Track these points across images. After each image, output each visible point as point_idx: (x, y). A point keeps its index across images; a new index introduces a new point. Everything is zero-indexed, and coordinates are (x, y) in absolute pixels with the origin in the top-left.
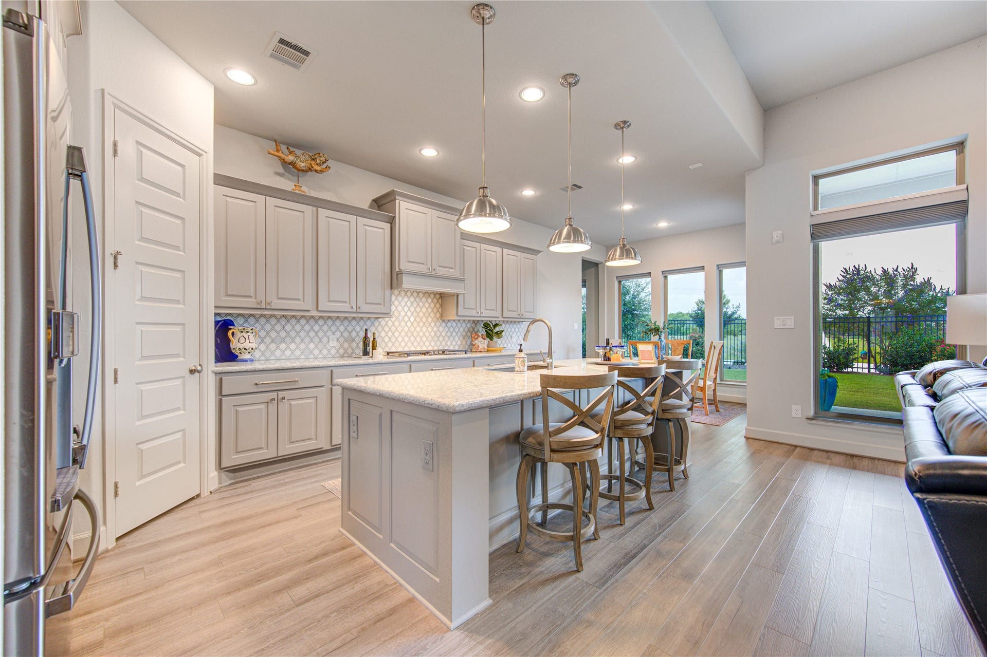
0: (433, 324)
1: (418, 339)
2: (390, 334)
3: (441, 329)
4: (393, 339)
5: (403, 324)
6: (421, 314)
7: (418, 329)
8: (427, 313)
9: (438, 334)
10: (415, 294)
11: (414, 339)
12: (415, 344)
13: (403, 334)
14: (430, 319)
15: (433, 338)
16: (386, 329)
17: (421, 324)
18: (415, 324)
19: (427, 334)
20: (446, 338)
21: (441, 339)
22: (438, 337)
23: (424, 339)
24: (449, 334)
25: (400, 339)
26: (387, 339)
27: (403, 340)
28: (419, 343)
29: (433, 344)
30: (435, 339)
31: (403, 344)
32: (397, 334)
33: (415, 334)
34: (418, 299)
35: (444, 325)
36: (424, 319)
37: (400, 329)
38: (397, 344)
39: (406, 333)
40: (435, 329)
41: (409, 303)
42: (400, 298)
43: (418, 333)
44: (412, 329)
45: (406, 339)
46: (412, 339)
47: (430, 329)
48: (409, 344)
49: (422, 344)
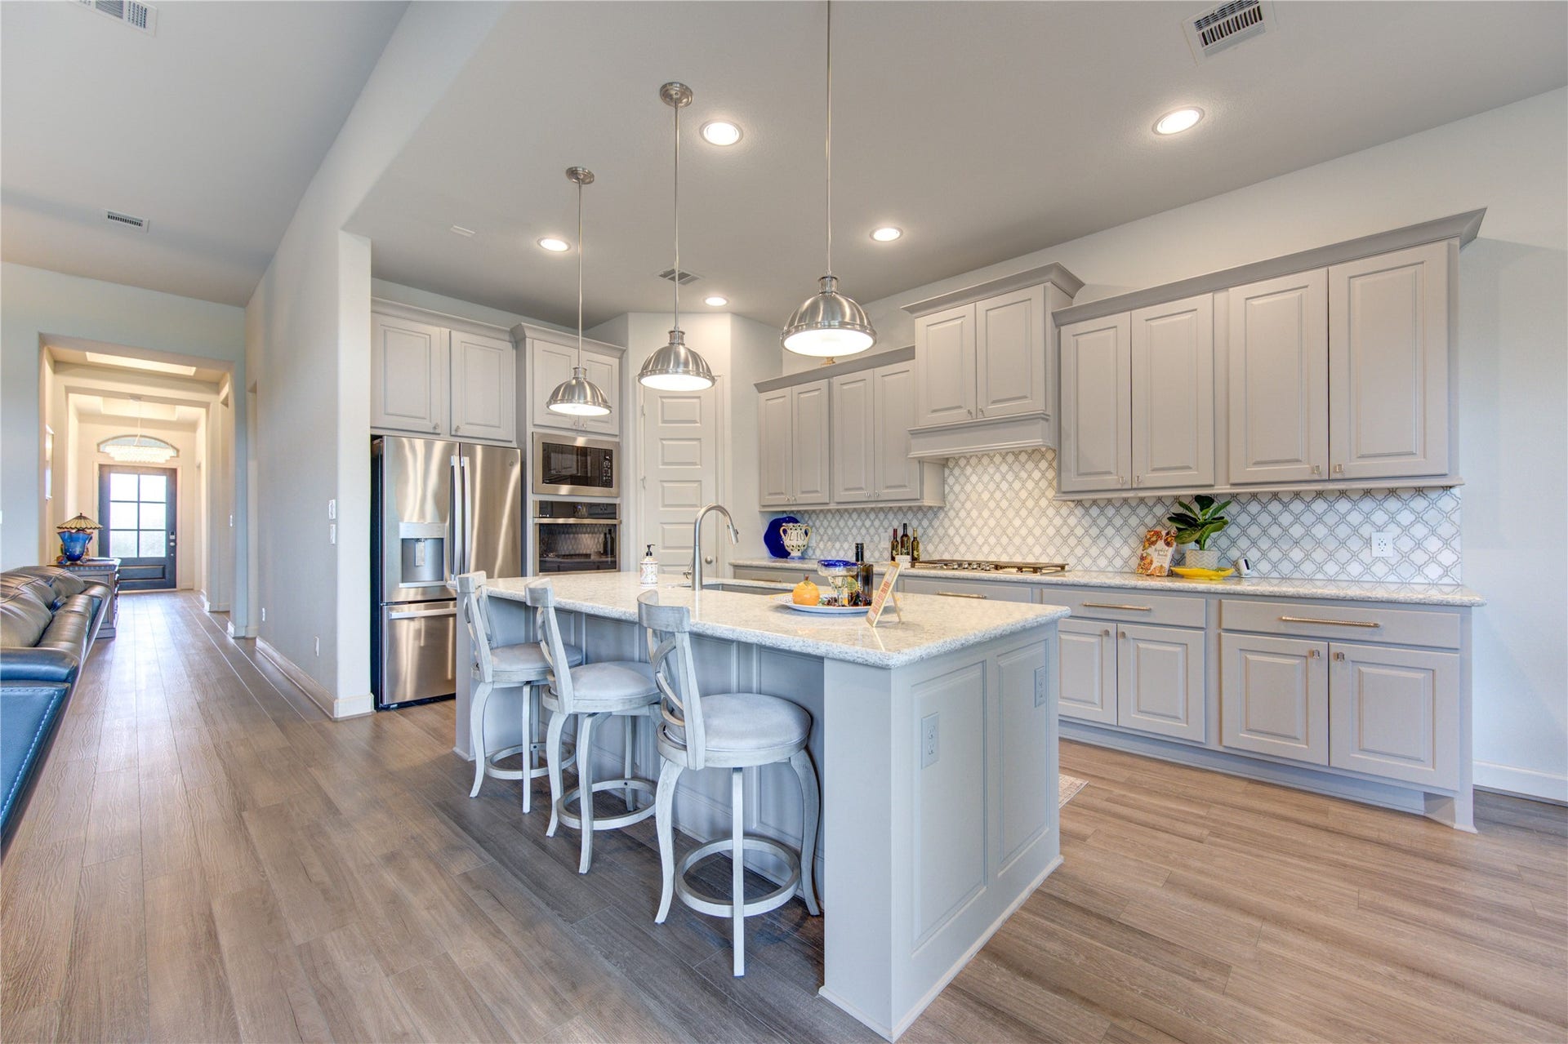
0: (1051, 512)
1: (1017, 540)
2: (963, 531)
3: (1072, 521)
4: (968, 540)
5: (986, 513)
6: (1023, 494)
7: (1017, 522)
8: (1037, 490)
9: (1065, 531)
10: (1010, 458)
11: (1008, 539)
12: (1011, 550)
13: (986, 531)
14: (1044, 503)
15: (1051, 539)
16: (957, 523)
17: (1024, 513)
18: (1011, 513)
19: (1037, 531)
20: (1087, 541)
21: (1072, 541)
22: (1065, 540)
23: (1030, 540)
24: (1094, 531)
25: (980, 540)
26: (957, 540)
27: (986, 542)
28: (1018, 549)
29: (1051, 550)
30: (1058, 541)
31: (986, 549)
32: (974, 531)
33: (1010, 531)
34: (1016, 467)
35: (1079, 511)
36: (1030, 503)
37: (980, 522)
38: (975, 548)
39: (992, 530)
40: (1058, 521)
41: (998, 477)
42: (980, 469)
43: (1017, 530)
44: (1004, 522)
45: (992, 540)
46: (1004, 540)
47: (1044, 521)
48: (998, 550)
49: (1025, 550)
